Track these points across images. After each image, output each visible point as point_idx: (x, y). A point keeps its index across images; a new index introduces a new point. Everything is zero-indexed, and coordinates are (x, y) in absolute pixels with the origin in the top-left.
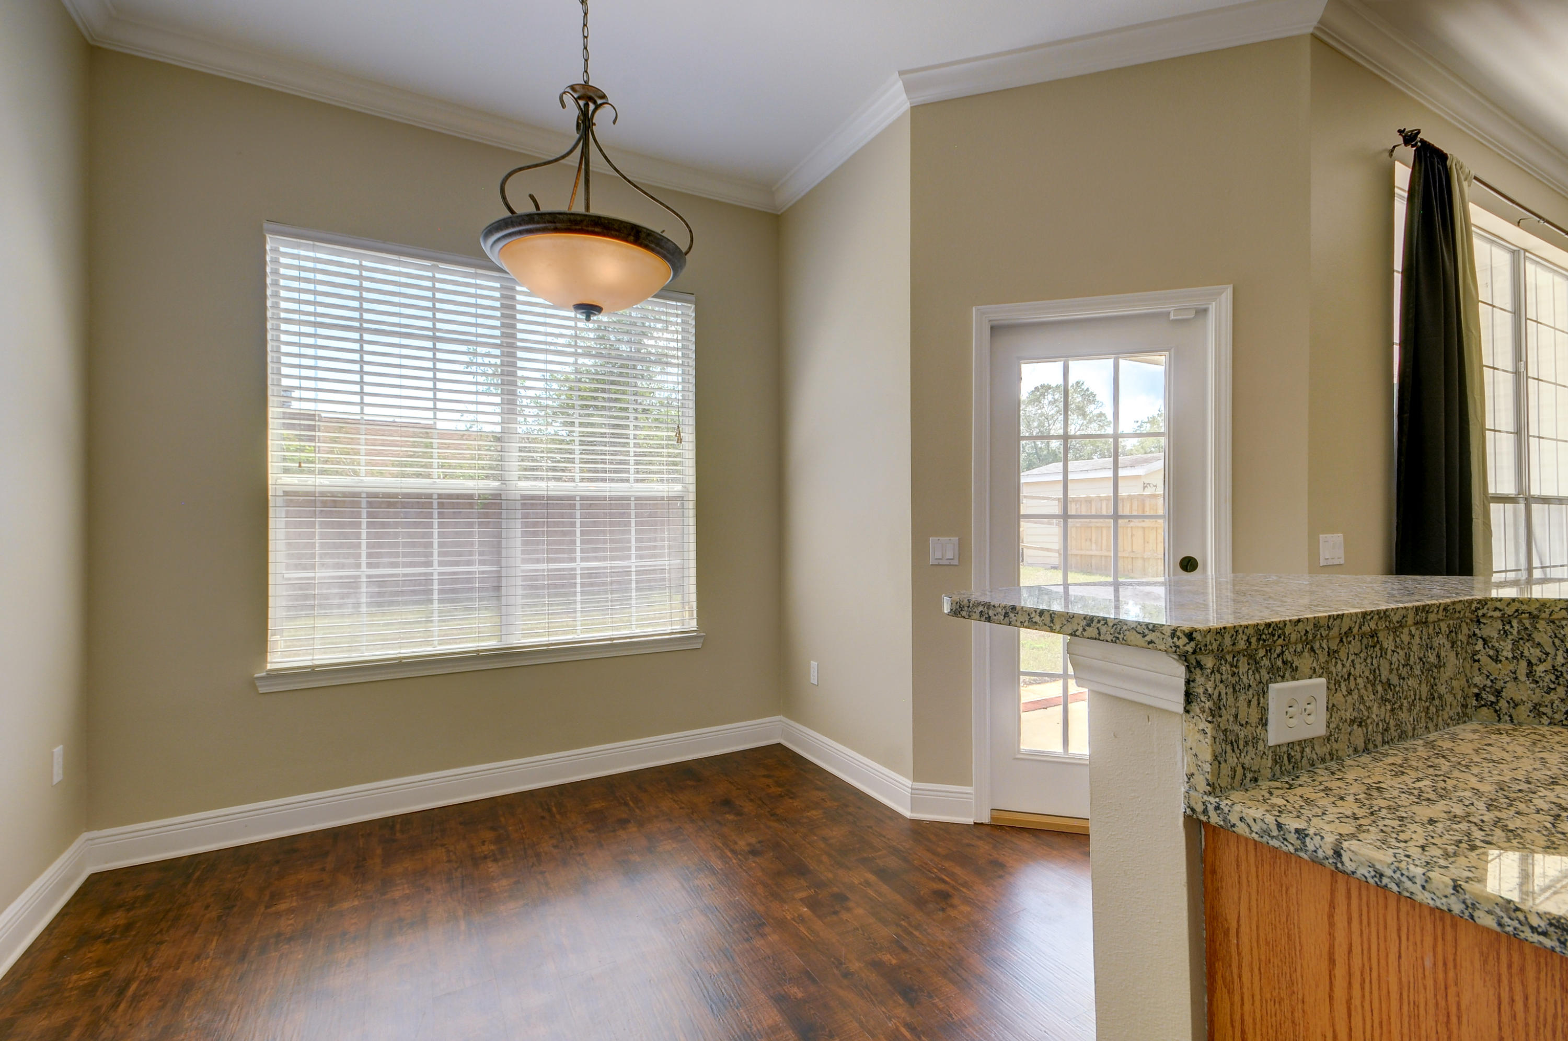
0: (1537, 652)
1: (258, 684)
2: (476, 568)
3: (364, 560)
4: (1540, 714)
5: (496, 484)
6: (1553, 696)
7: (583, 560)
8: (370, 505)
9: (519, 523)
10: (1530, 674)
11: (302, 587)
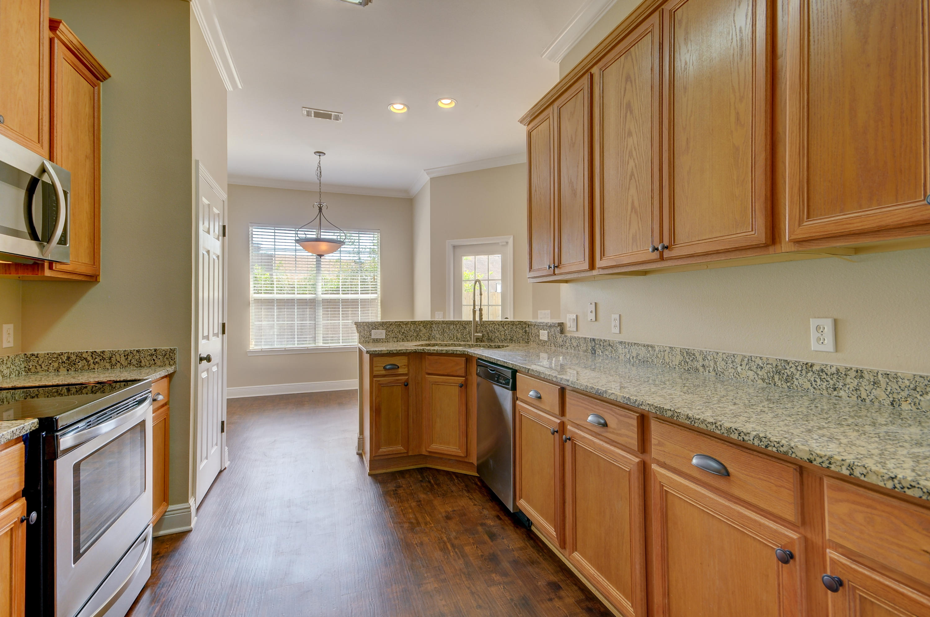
1: (248, 353)
2: (308, 322)
3: (275, 320)
5: (314, 296)
8: (277, 302)
9: (320, 308)
11: (259, 327)
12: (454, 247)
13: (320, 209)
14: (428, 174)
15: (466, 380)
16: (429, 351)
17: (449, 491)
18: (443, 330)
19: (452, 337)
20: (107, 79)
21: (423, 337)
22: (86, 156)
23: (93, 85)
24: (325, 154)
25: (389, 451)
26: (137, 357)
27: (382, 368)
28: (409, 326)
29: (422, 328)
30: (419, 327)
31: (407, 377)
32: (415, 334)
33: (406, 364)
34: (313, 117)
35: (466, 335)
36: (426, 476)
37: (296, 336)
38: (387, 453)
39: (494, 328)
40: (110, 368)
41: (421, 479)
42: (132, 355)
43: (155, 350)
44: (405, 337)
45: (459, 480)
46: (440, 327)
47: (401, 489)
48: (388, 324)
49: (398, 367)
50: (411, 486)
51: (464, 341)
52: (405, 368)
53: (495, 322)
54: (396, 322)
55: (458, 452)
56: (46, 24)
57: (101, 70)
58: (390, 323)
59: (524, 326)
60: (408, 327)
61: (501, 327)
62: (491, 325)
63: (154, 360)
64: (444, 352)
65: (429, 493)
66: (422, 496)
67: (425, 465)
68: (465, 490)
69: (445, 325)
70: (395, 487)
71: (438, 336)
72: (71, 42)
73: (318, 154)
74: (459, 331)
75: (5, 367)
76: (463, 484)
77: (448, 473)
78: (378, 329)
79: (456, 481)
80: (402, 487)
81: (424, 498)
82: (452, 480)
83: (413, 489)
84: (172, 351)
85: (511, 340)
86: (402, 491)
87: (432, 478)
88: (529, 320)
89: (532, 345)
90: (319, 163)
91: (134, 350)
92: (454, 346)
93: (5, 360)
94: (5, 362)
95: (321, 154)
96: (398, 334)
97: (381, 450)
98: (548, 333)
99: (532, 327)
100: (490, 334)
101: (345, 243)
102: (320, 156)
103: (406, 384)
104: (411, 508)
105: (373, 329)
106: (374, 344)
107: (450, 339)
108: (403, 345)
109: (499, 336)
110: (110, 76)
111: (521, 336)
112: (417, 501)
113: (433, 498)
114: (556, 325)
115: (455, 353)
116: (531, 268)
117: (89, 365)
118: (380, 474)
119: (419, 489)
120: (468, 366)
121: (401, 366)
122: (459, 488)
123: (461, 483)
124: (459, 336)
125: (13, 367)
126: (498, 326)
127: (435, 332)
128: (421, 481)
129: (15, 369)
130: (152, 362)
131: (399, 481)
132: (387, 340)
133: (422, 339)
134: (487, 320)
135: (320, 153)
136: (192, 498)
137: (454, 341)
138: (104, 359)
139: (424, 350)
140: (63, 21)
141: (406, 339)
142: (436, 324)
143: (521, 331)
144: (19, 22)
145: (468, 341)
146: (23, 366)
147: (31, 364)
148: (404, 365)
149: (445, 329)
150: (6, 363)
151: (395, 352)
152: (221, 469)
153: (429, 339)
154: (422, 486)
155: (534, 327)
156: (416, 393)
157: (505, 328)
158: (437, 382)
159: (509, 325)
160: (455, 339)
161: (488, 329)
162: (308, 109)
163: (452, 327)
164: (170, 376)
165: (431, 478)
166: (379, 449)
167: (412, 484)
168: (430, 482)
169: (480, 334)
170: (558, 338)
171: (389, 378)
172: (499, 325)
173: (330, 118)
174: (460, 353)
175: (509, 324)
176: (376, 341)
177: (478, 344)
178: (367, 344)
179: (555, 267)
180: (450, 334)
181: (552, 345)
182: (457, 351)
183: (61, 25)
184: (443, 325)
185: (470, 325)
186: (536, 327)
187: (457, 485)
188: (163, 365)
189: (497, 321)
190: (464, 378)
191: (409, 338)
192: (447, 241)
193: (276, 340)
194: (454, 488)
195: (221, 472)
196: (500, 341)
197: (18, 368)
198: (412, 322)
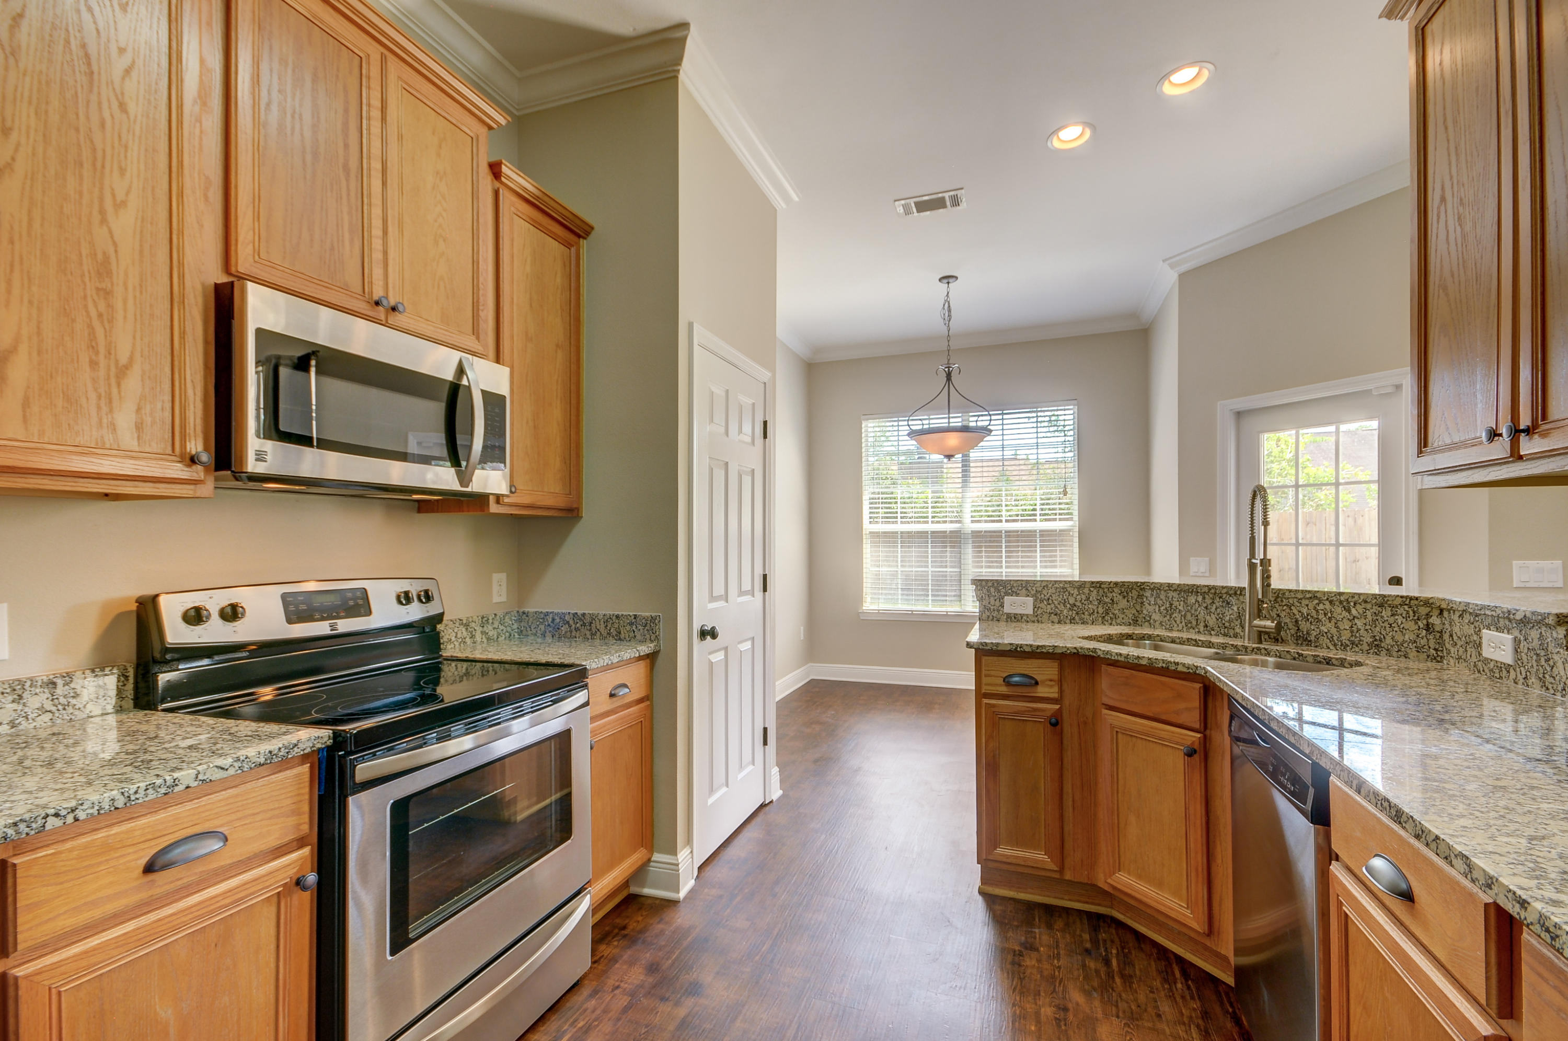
0: (1161, 602)
1: (861, 616)
2: (949, 570)
3: (899, 565)
4: (1163, 625)
6: (1166, 619)
7: (1007, 567)
9: (970, 546)
10: (1159, 610)
11: (876, 575)
12: (1239, 415)
13: (949, 376)
14: (1172, 266)
15: (1206, 740)
16: (1108, 656)
17: (1149, 1009)
18: (1171, 605)
19: (1194, 623)
20: (590, 233)
21: (1121, 616)
22: (557, 346)
23: (568, 245)
24: (957, 278)
25: (1017, 857)
26: (616, 626)
27: (1001, 681)
28: (1086, 591)
29: (1118, 598)
30: (1110, 595)
31: (1057, 707)
32: (1101, 610)
33: (1056, 678)
34: (916, 214)
35: (1229, 621)
36: (1105, 941)
37: (930, 593)
38: (1014, 861)
39: (1315, 608)
40: (590, 637)
41: (1088, 945)
42: (611, 622)
43: (635, 617)
44: (1077, 613)
45: (1189, 988)
46: (1162, 597)
47: (1034, 954)
48: (1038, 585)
49: (1037, 683)
50: (1058, 956)
51: (1225, 635)
52: (1051, 686)
53: (1318, 595)
54: (1056, 582)
55: (1184, 915)
56: (484, 169)
57: (578, 222)
58: (1044, 584)
59: (1423, 611)
60: (1084, 593)
61: (1338, 609)
62: (1304, 602)
63: (634, 632)
64: (1144, 662)
65: (1095, 994)
66: (1076, 997)
67: (1109, 910)
68: (1198, 1026)
69: (1175, 594)
70: (1022, 944)
71: (1156, 617)
72: (525, 189)
73: (946, 281)
74: (1213, 610)
75: (490, 627)
76: (1196, 1005)
77: (1163, 952)
78: (1017, 595)
79: (1179, 986)
80: (1037, 950)
81: (1077, 1004)
82: (1168, 978)
83: (1059, 967)
84: (653, 619)
85: (1376, 646)
86: (1034, 962)
87: (1118, 954)
88: (1441, 596)
89: (1455, 671)
90: (947, 295)
91: (613, 615)
92: (1194, 645)
93: (490, 618)
94: (490, 621)
95: (951, 280)
96: (1061, 607)
97: (999, 851)
98: (1516, 641)
99: (1455, 617)
100: (1304, 626)
101: (991, 431)
102: (948, 283)
103: (1053, 720)
104: (1038, 1022)
105: (1007, 594)
106: (1009, 623)
107: (1189, 626)
108: (1058, 635)
109: (1334, 631)
110: (592, 228)
111: (1413, 637)
112: (1058, 1007)
113: (1100, 1015)
114: (1551, 621)
115: (1173, 668)
116: (1423, 442)
117: (571, 632)
118: (1004, 898)
119: (1076, 973)
120: (1210, 705)
121: (1043, 682)
122: (1182, 1014)
123: (1192, 998)
124: (1212, 620)
125: (501, 627)
126: (1328, 606)
127: (1151, 608)
128: (1087, 951)
129: (505, 631)
130: (632, 634)
131: (1037, 931)
132: (1036, 618)
133: (1118, 621)
134: (1295, 588)
135: (947, 279)
136: (685, 850)
137: (1199, 632)
138: (584, 625)
139: (1095, 652)
140: (504, 161)
141: (1080, 619)
142: (1152, 590)
143: (1411, 625)
144: (437, 173)
145: (1236, 636)
146: (515, 626)
147: (522, 624)
148: (1051, 680)
149: (1176, 603)
150: (492, 623)
151: (1028, 649)
152: (765, 801)
153: (1135, 622)
154: (1084, 966)
155: (1461, 616)
156: (1080, 744)
157: (1354, 612)
158: (1131, 730)
159: (1369, 606)
160: (1202, 629)
161: (1295, 611)
162: (903, 202)
163: (1192, 599)
164: (651, 658)
165: (1114, 951)
166: (995, 849)
167: (1062, 952)
168: (1107, 962)
169: (1268, 623)
170: (1560, 664)
171: (1016, 703)
172: (1331, 602)
173: (944, 206)
174: (1185, 670)
175: (1366, 602)
176: (1015, 618)
177: (1262, 646)
178: (996, 623)
179: (1516, 432)
180: (1189, 615)
181: (1533, 680)
182: (1177, 664)
183: (503, 166)
184: (1171, 594)
185: (1241, 598)
186: (1467, 617)
187: (1178, 999)
188: (642, 642)
189: (1324, 593)
190: (1199, 735)
191: (1086, 616)
192: (1219, 403)
193: (900, 597)
194: (1166, 1007)
195: (763, 806)
196: (1335, 645)
197: (509, 630)
198: (1093, 583)
